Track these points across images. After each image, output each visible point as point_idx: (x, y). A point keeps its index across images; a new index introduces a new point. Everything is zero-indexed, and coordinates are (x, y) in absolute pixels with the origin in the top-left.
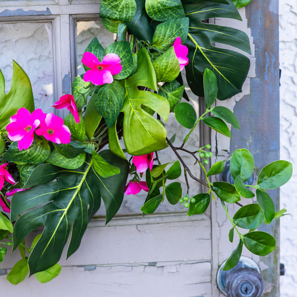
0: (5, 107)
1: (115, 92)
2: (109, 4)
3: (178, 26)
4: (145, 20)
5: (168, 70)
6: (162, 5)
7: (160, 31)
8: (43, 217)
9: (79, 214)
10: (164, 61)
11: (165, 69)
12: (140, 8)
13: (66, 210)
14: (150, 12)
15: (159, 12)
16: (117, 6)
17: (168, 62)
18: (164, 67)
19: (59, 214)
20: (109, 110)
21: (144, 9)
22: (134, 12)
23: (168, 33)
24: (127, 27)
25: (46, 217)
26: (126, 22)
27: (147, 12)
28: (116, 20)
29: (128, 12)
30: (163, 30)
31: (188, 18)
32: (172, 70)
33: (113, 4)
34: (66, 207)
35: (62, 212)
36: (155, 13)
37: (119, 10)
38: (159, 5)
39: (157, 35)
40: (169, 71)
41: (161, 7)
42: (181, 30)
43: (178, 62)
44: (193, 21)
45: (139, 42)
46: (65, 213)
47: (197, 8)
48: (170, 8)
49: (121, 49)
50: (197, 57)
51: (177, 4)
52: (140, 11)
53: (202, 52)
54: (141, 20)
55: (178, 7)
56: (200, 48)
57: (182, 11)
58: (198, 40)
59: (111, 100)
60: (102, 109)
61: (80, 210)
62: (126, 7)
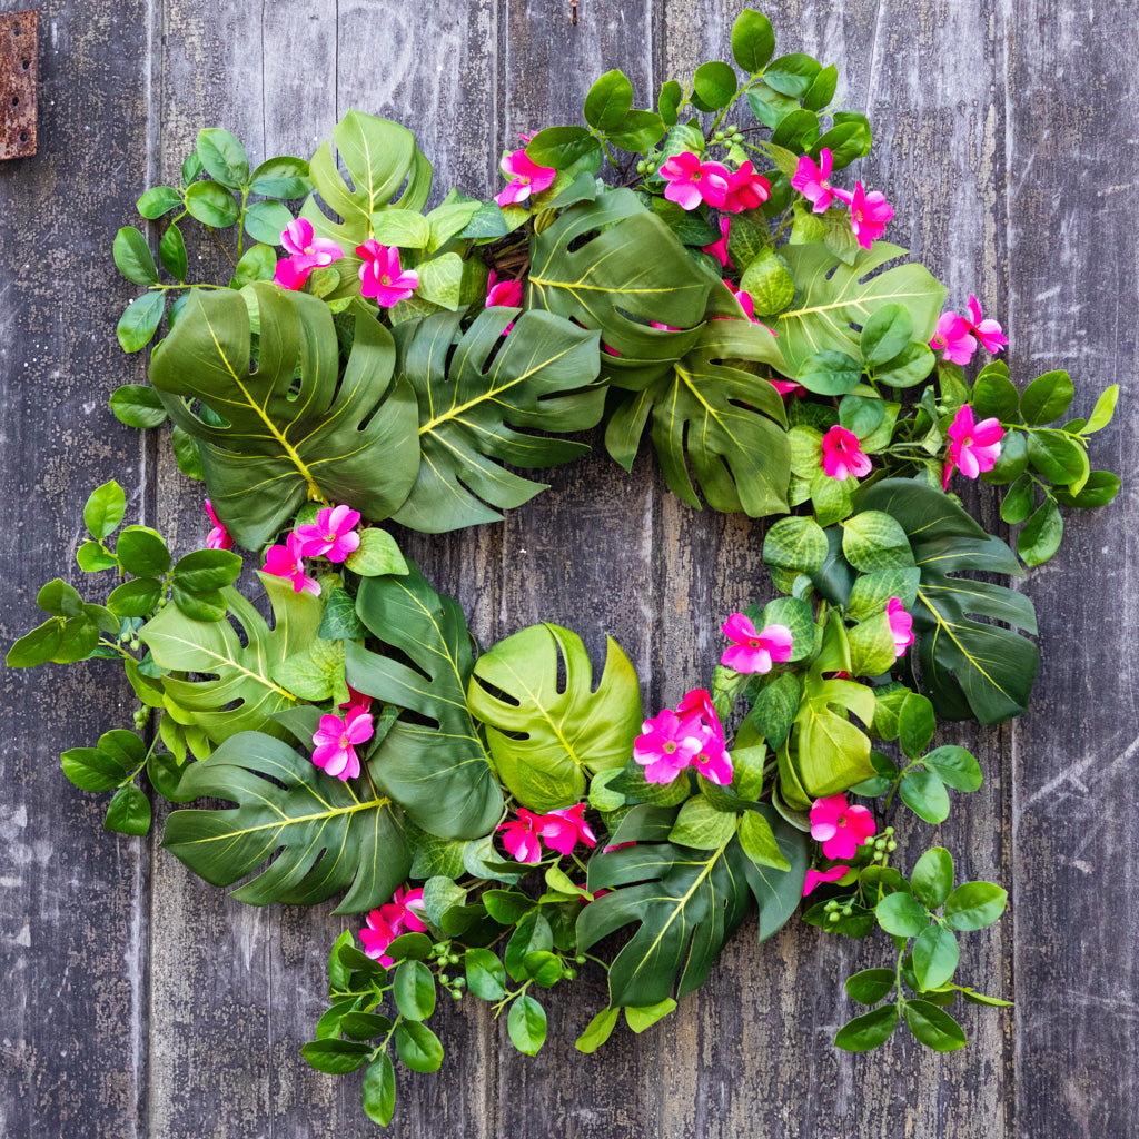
0: (590, 717)
1: (785, 690)
2: (780, 541)
3: (899, 581)
4: (843, 571)
5: (873, 651)
6: (873, 543)
7: (863, 586)
8: (641, 906)
9: (708, 914)
10: (867, 633)
11: (869, 649)
12: (835, 548)
13: (683, 901)
14: (851, 557)
15: (868, 556)
16: (793, 543)
17: (874, 638)
18: (866, 645)
19: (670, 906)
20: (774, 724)
21: (841, 552)
22: (824, 556)
23: (877, 591)
24: (813, 584)
25: (646, 906)
26: (810, 572)
27: (847, 555)
28: (792, 569)
29: (812, 554)
30: (869, 586)
31: (919, 570)
32: (880, 653)
33: (786, 541)
34: (684, 895)
35: (676, 904)
36: (862, 558)
37: (797, 550)
38: (868, 544)
39: (857, 594)
40: (875, 655)
41: (872, 548)
42: (904, 588)
43: (892, 639)
44: (928, 574)
45: (831, 609)
46: (682, 906)
47: (937, 551)
48: (889, 551)
49: (793, 610)
50: (941, 642)
51: (900, 543)
52: (834, 554)
53: (948, 630)
54: (834, 570)
55: (901, 548)
56: (945, 624)
57: (910, 556)
58: (942, 609)
59: (778, 706)
60: (764, 723)
61: (709, 907)
62: (810, 546)
